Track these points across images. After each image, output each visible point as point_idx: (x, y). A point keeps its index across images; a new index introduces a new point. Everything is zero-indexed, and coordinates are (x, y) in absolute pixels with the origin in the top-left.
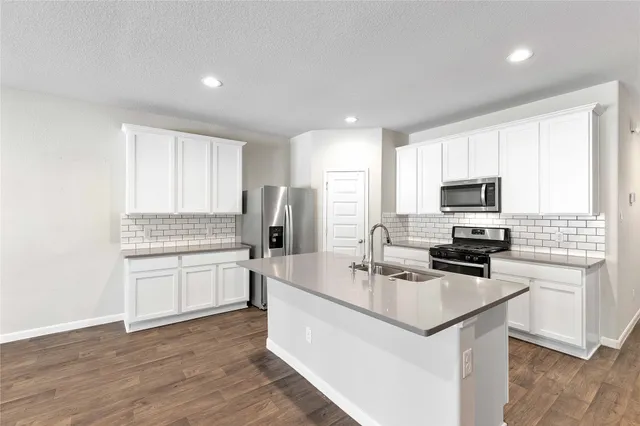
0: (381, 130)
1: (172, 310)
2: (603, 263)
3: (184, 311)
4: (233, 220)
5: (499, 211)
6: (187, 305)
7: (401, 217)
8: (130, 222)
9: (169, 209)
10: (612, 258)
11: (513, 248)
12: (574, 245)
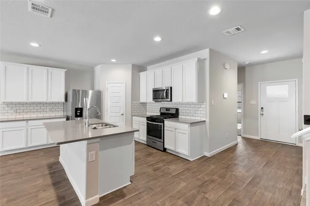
0: (131, 65)
1: (23, 146)
2: (205, 121)
3: (29, 146)
4: (62, 105)
5: (171, 100)
6: (31, 143)
7: (142, 103)
8: (4, 106)
9: (24, 100)
10: (207, 120)
11: (180, 116)
12: (197, 115)
